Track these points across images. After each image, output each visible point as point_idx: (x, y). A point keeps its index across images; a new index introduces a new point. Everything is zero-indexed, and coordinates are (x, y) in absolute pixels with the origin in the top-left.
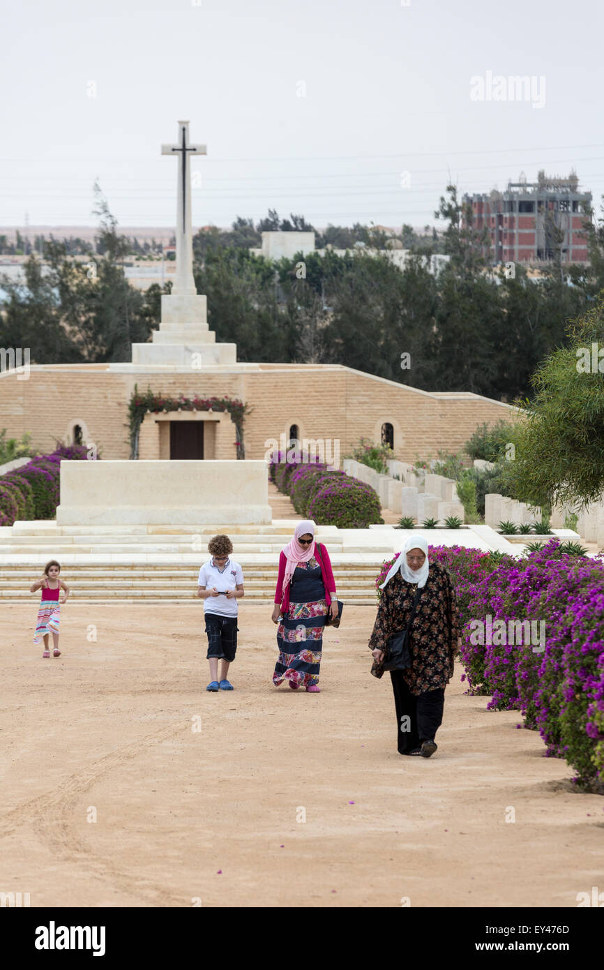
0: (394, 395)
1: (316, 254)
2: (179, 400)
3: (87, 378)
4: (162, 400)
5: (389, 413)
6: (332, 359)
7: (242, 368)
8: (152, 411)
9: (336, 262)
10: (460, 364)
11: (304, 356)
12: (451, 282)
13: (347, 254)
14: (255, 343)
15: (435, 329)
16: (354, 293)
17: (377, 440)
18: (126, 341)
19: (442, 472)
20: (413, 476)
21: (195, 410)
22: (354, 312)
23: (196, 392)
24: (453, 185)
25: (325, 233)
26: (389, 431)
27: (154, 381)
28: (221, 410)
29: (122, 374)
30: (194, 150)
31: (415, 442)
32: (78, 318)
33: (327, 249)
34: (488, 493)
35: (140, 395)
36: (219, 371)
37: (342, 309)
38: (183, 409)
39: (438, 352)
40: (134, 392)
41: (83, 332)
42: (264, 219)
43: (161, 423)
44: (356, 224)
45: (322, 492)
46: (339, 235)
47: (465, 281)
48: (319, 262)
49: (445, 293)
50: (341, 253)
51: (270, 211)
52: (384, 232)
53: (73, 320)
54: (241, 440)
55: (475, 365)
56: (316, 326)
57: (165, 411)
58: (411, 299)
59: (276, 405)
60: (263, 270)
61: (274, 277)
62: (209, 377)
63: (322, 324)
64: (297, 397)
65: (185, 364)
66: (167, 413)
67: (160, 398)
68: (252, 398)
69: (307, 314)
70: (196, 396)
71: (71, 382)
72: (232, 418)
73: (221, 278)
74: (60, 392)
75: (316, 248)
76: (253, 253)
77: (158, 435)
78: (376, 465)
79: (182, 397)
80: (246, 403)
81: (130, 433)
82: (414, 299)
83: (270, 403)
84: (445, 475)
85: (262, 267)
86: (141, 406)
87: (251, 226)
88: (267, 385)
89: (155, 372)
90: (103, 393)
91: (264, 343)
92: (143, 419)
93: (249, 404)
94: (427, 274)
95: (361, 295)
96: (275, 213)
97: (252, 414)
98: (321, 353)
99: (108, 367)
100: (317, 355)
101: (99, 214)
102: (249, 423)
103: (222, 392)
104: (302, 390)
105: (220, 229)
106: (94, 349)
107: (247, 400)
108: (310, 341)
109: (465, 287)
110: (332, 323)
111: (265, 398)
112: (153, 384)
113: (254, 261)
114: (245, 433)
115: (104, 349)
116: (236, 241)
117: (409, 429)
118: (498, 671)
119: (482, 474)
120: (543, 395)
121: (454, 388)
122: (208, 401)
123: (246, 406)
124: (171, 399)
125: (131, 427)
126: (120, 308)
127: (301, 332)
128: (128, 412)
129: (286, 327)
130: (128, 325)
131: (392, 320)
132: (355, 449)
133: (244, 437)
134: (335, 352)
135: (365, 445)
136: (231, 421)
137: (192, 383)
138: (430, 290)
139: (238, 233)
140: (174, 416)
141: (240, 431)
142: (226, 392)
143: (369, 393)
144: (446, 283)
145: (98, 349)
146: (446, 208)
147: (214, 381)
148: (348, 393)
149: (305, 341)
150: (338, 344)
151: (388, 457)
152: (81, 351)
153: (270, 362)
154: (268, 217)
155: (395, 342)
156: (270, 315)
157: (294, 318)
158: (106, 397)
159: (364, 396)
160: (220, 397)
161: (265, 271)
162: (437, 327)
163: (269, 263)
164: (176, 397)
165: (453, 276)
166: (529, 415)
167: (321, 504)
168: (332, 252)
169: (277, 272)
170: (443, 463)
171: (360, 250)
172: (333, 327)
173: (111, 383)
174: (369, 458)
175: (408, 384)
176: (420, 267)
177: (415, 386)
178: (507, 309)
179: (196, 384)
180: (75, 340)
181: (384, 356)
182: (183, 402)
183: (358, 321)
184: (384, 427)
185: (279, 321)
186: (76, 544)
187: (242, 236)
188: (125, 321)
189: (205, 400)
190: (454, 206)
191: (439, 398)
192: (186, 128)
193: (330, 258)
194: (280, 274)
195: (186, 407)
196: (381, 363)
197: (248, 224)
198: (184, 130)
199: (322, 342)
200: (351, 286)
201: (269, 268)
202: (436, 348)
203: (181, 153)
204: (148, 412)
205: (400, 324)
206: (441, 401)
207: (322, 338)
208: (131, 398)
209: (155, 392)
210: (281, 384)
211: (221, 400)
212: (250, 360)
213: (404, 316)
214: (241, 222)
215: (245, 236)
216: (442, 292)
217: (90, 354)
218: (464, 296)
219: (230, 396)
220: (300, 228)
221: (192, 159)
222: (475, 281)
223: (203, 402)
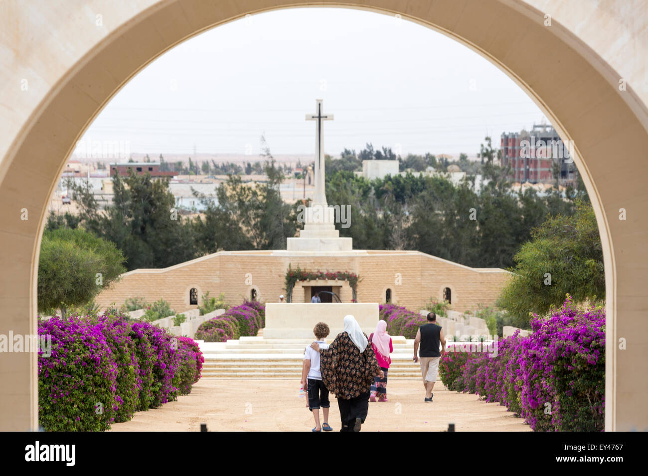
0: (451, 270)
1: (400, 176)
2: (317, 273)
3: (260, 260)
4: (306, 273)
5: (448, 281)
6: (412, 247)
7: (356, 253)
8: (300, 280)
9: (413, 181)
10: (494, 251)
11: (394, 246)
12: (488, 198)
13: (421, 176)
14: (363, 237)
15: (478, 228)
16: (426, 206)
17: (441, 299)
18: (281, 236)
19: (480, 316)
20: (462, 319)
21: (327, 279)
22: (426, 217)
23: (327, 268)
24: (489, 136)
25: (406, 160)
26: (448, 293)
27: (301, 262)
28: (343, 279)
29: (281, 257)
30: (326, 117)
31: (465, 300)
32: (251, 222)
33: (407, 172)
34: (505, 325)
35: (293, 270)
36: (342, 255)
37: (418, 215)
38: (319, 279)
39: (480, 243)
40: (288, 268)
41: (254, 231)
42: (363, 150)
43: (305, 288)
44: (427, 153)
45: (408, 324)
46: (416, 161)
47: (497, 198)
48: (402, 181)
49: (484, 205)
50: (416, 175)
51: (367, 144)
52: (446, 159)
53: (247, 223)
54: (356, 298)
55: (503, 251)
56: (401, 227)
57: (308, 280)
58: (462, 209)
59: (377, 276)
60: (363, 187)
61: (371, 191)
62: (336, 259)
63: (405, 225)
64: (390, 271)
65: (320, 250)
66: (309, 281)
67: (305, 272)
68: (362, 272)
69: (395, 218)
70: (327, 270)
71: (249, 262)
72: (350, 285)
73: (342, 196)
74: (242, 268)
75: (400, 172)
76: (356, 175)
77: (304, 295)
78: (440, 313)
79: (319, 272)
80: (359, 275)
81: (287, 294)
82: (464, 210)
83: (373, 275)
84: (482, 317)
85: (363, 184)
86: (293, 277)
87: (354, 154)
88: (372, 263)
89: (301, 255)
90: (270, 269)
91: (369, 238)
92: (294, 285)
93: (360, 276)
94: (472, 193)
95: (430, 207)
96: (371, 146)
97: (363, 281)
98: (405, 244)
99: (272, 253)
100: (403, 245)
101: (264, 156)
102: (360, 287)
103: (344, 268)
104: (393, 267)
105: (332, 157)
106: (261, 241)
107: (359, 273)
108: (398, 236)
109: (497, 201)
110: (412, 225)
111: (370, 271)
112: (300, 263)
113: (357, 181)
114: (358, 293)
115: (267, 242)
116: (343, 165)
117: (461, 292)
118: (490, 386)
119: (502, 315)
120: (519, 265)
121: (490, 265)
122: (335, 274)
123: (359, 277)
124: (312, 272)
125: (287, 290)
126: (277, 215)
127: (392, 231)
128: (285, 281)
129: (383, 227)
130: (282, 226)
131: (450, 222)
132: (427, 304)
133: (358, 296)
134: (413, 243)
135: (434, 301)
136: (349, 286)
137: (325, 263)
138: (474, 203)
139: (344, 160)
140: (313, 283)
141: (355, 292)
142: (347, 268)
143: (435, 269)
144: (485, 199)
145: (263, 242)
146: (485, 151)
147: (339, 261)
148: (423, 269)
149: (395, 236)
150: (415, 238)
151: (448, 309)
152: (252, 243)
153: (373, 249)
154: (366, 148)
155: (452, 237)
156: (373, 220)
157: (387, 221)
158: (271, 272)
159: (431, 270)
160: (343, 271)
161: (365, 187)
162: (479, 227)
163: (367, 181)
164: (315, 271)
165: (489, 194)
166: (512, 275)
167: (408, 330)
168: (411, 174)
169: (373, 188)
170: (480, 312)
171: (430, 173)
172: (412, 227)
173: (275, 263)
174: (436, 309)
175: (460, 263)
176: (468, 189)
177: (465, 265)
178: (524, 216)
179: (327, 263)
180: (249, 236)
181: (445, 245)
182: (319, 275)
183: (428, 222)
184: (445, 290)
185: (378, 223)
186: (275, 348)
187: (348, 161)
188: (281, 224)
189: (333, 273)
190: (490, 150)
191: (480, 271)
192: (321, 103)
193: (410, 178)
194: (375, 189)
195: (321, 278)
196: (443, 250)
197: (352, 153)
198: (320, 105)
199: (406, 237)
200: (424, 200)
201: (367, 185)
202: (478, 241)
203: (318, 119)
204: (298, 280)
205: (455, 225)
206: (481, 274)
207: (406, 234)
208: (287, 272)
209: (302, 268)
210: (380, 263)
211: (343, 273)
212: (360, 248)
213: (458, 220)
214: (347, 152)
215: (350, 162)
216: (483, 205)
217: (258, 244)
218: (497, 207)
219: (348, 271)
220: (388, 156)
221: (324, 123)
222: (504, 198)
223: (331, 274)
